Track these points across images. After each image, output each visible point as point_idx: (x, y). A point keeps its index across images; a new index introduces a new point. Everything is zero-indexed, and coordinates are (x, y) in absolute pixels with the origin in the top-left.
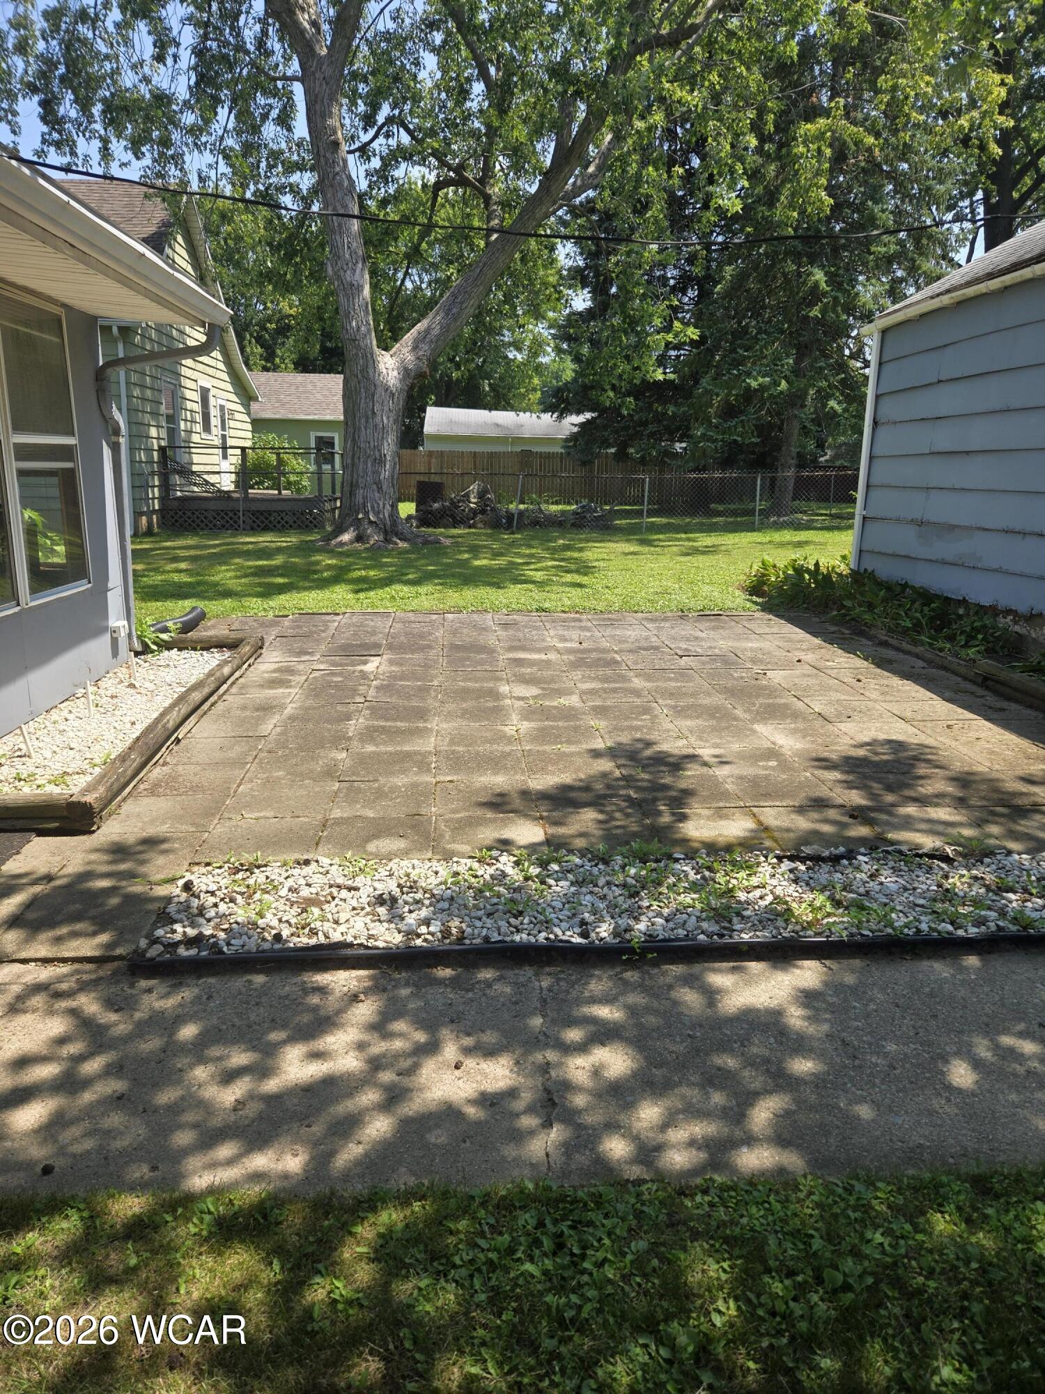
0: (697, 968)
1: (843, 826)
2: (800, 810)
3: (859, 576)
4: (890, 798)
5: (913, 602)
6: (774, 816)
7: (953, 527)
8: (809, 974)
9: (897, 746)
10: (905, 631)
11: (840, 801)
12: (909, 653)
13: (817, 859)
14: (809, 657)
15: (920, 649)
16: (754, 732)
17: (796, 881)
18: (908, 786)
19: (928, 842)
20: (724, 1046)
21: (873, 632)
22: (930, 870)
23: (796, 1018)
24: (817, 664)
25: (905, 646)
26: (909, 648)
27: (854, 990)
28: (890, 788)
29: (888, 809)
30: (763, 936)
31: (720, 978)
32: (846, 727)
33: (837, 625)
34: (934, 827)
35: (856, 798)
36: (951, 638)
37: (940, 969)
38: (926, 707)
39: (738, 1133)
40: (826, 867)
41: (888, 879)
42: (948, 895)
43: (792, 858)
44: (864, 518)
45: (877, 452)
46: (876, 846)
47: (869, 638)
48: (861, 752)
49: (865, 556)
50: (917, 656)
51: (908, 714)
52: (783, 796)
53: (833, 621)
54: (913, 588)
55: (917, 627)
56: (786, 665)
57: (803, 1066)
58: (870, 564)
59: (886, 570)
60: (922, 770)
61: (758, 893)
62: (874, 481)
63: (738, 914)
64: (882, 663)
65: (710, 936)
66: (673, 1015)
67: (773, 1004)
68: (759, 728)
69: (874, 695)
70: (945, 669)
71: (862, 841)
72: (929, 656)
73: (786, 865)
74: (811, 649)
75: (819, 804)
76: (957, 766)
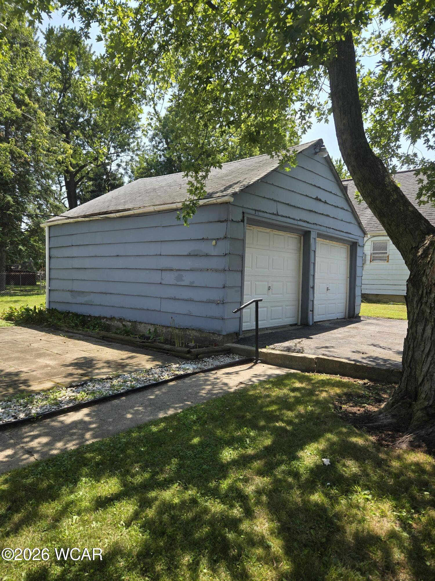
0: (54, 418)
1: (80, 378)
2: (65, 377)
3: (51, 311)
4: (90, 370)
5: (73, 317)
6: (58, 380)
7: (83, 292)
8: (85, 411)
9: (85, 358)
10: (73, 327)
11: (76, 373)
12: (77, 333)
13: (77, 386)
14: (43, 338)
15: (80, 332)
16: (37, 362)
17: (73, 392)
18: (93, 366)
19: (104, 377)
20: (72, 429)
21: (62, 328)
22: (107, 382)
23: (87, 419)
24: (48, 340)
25: (75, 331)
26: (76, 332)
27: (98, 410)
28: (89, 368)
29: (91, 372)
30: (71, 405)
31: (62, 418)
32: (67, 355)
33: (47, 328)
34: (104, 373)
35: (80, 371)
36: (88, 328)
37: (116, 402)
38: (89, 347)
39: (84, 440)
40: (80, 387)
41: (97, 386)
42: (113, 386)
43: (70, 387)
44: (50, 290)
45: (52, 267)
46: (91, 380)
47: (61, 330)
48: (76, 361)
49: (51, 304)
50: (80, 334)
51: (85, 349)
52: (58, 375)
53: (45, 327)
54: (72, 313)
55: (76, 325)
56: (36, 342)
57: (93, 426)
58: (54, 306)
59: (60, 308)
60: (95, 362)
61: (64, 397)
62: (51, 277)
63: (61, 403)
64: (70, 337)
65: (55, 409)
66: (53, 428)
67: (79, 418)
68: (38, 360)
69: (72, 346)
70: (90, 336)
71: (87, 380)
72: (83, 333)
73: (69, 389)
74: (43, 336)
75: (71, 375)
76: (104, 360)
